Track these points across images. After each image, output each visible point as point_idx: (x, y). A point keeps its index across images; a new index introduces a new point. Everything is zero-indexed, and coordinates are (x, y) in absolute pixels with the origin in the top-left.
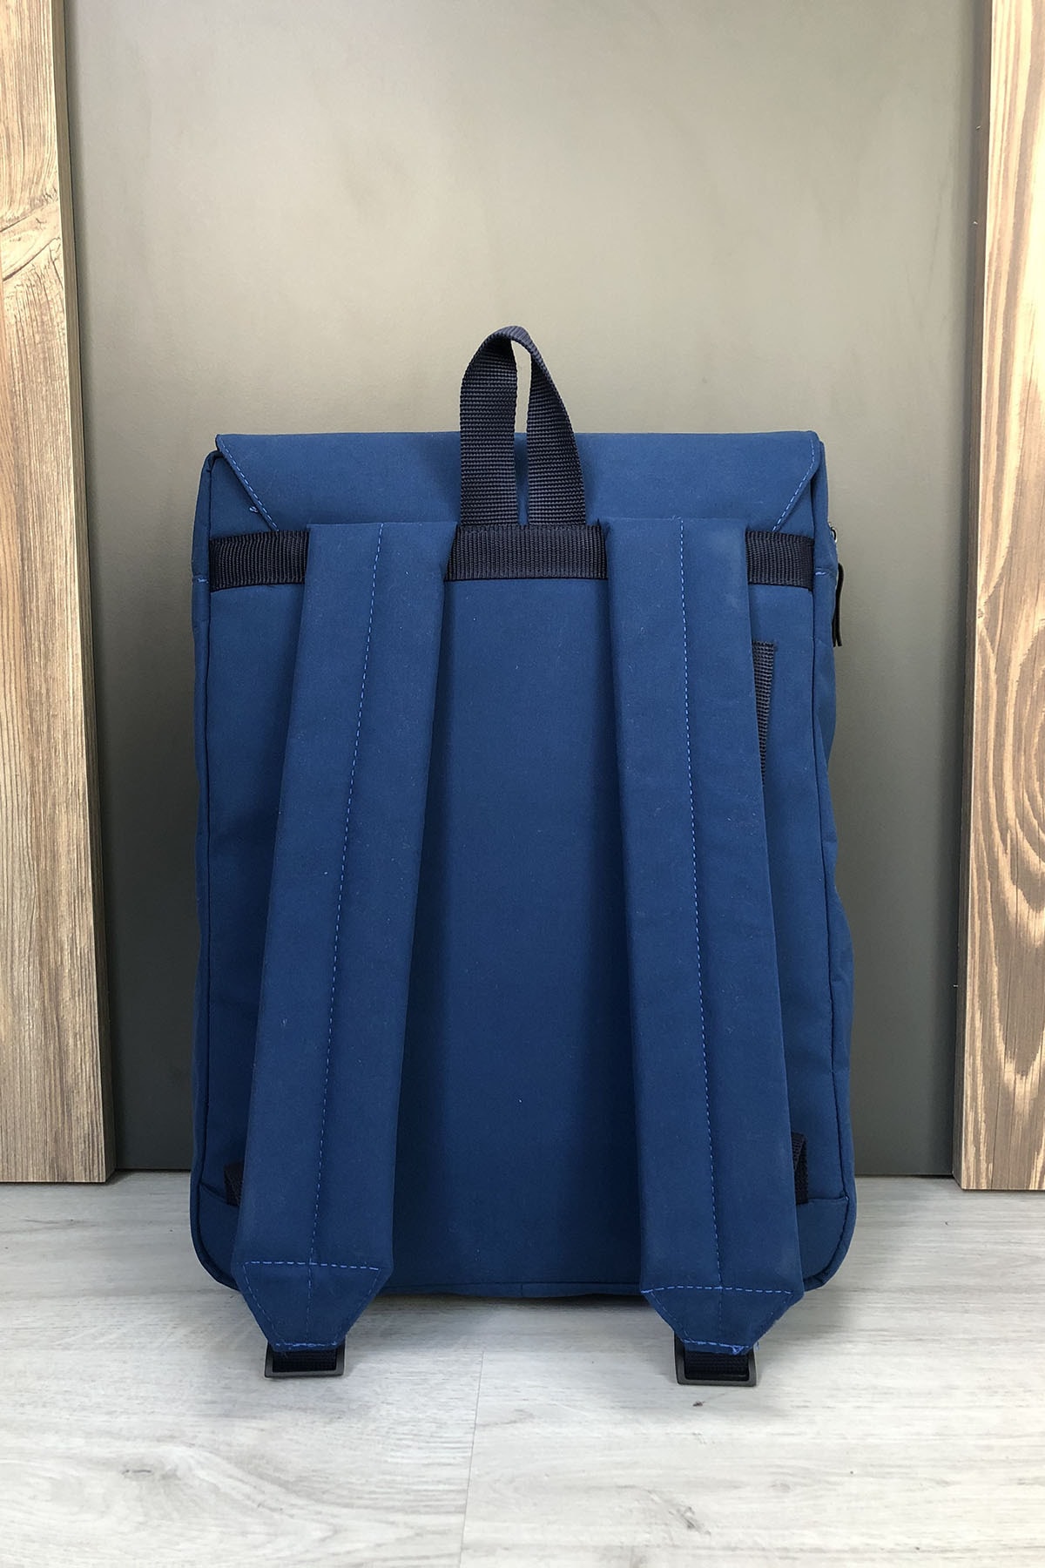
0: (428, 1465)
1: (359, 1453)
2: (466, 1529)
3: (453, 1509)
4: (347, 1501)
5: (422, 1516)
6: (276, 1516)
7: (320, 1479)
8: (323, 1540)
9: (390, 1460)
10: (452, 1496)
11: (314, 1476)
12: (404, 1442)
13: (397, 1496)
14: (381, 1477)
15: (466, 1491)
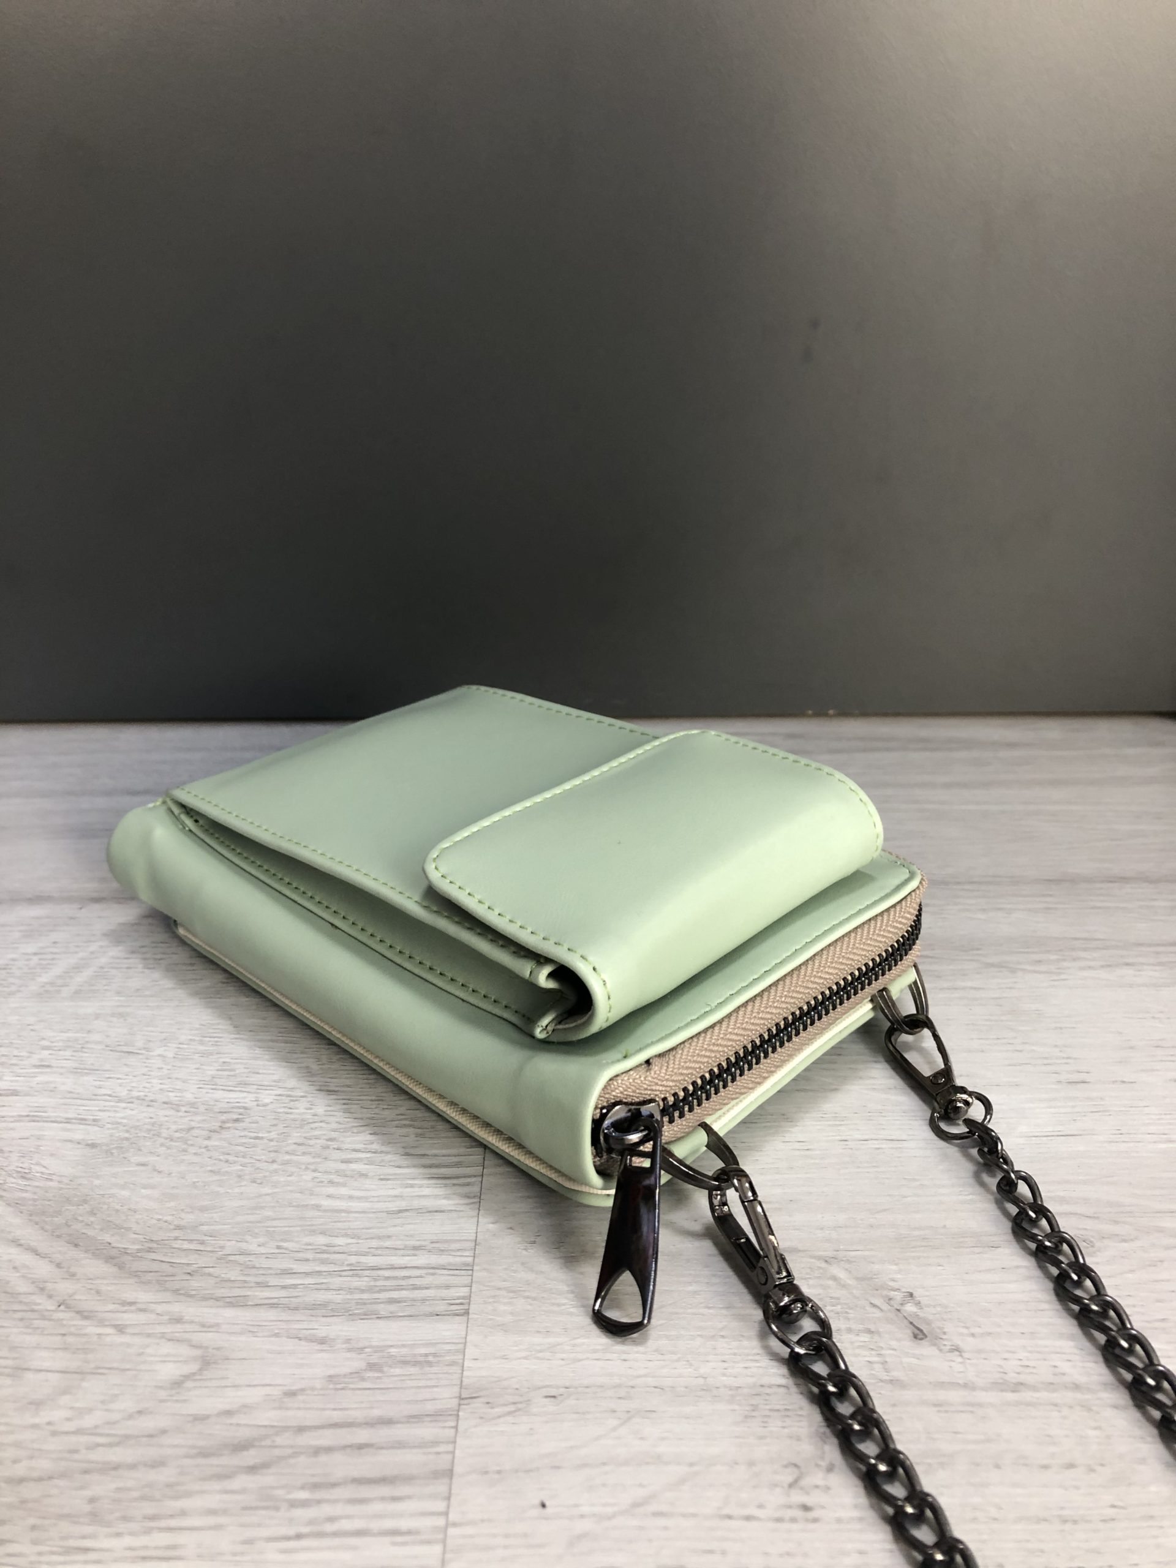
0: (400, 1211)
1: (266, 1190)
2: (470, 1352)
3: (441, 1307)
4: (237, 1292)
5: (381, 1323)
6: (92, 1329)
7: (186, 1245)
8: (177, 1384)
9: (326, 1203)
10: (443, 1278)
11: (176, 1239)
12: (353, 1166)
13: (337, 1281)
14: (307, 1240)
15: (469, 1268)
